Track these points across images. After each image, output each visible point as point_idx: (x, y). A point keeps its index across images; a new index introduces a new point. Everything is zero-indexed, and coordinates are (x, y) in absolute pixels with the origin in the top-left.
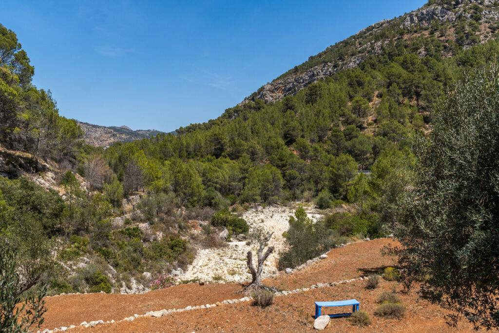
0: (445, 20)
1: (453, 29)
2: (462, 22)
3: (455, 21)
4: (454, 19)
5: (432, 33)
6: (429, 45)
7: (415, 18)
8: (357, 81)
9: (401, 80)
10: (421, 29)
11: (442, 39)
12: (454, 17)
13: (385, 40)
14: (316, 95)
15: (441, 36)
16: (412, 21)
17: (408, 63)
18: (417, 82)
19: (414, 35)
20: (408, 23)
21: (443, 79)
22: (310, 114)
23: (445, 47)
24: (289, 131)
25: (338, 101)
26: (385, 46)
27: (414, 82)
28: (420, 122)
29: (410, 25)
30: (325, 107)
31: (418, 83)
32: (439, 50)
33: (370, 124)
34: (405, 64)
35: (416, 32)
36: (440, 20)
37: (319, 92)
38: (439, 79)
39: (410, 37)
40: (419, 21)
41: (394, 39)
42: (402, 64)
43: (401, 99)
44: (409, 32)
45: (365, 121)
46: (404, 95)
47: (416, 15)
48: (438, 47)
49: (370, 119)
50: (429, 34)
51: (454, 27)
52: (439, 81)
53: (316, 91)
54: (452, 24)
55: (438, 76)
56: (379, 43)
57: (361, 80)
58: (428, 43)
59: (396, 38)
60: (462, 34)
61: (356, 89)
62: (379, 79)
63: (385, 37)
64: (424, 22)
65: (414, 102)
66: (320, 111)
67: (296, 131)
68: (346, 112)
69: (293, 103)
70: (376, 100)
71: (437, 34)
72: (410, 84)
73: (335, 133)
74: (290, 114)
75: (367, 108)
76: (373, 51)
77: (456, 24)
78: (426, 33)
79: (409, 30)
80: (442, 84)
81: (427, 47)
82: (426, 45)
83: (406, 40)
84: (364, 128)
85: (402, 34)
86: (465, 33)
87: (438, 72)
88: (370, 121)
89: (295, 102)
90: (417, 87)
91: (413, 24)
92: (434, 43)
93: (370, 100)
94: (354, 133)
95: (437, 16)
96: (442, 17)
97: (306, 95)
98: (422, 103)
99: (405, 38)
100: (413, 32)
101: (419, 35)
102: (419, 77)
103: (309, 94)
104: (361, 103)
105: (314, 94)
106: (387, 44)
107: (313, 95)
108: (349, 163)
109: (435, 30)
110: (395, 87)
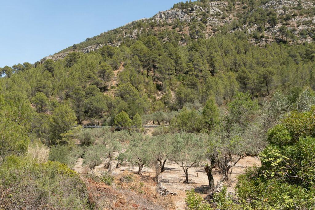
0: (183, 20)
1: (188, 27)
2: (195, 22)
3: (190, 22)
4: (189, 21)
5: (173, 28)
6: (171, 36)
7: (163, 16)
8: (108, 52)
9: (141, 55)
10: (167, 24)
11: (180, 33)
12: (190, 19)
13: (140, 29)
14: (74, 61)
15: (180, 31)
16: (161, 17)
17: (150, 43)
18: (154, 56)
19: (162, 28)
20: (158, 19)
21: (174, 57)
22: (63, 76)
23: (182, 39)
24: (39, 88)
25: (89, 66)
26: (140, 33)
27: (152, 57)
28: (153, 89)
29: (160, 20)
30: (77, 70)
31: (155, 58)
32: (177, 40)
33: (112, 88)
34: (148, 43)
35: (163, 26)
36: (180, 19)
37: (77, 59)
38: (171, 57)
39: (158, 29)
40: (166, 18)
41: (147, 29)
42: (146, 43)
43: (142, 70)
44: (158, 25)
45: (110, 84)
46: (144, 67)
47: (164, 14)
48: (177, 38)
49: (114, 83)
50: (172, 29)
51: (189, 26)
52: (171, 58)
53: (75, 58)
54: (188, 23)
55: (171, 54)
56: (136, 31)
57: (112, 51)
58: (170, 34)
59: (148, 29)
60: (194, 31)
61: (105, 57)
62: (126, 52)
63: (141, 27)
64: (169, 19)
65: (151, 73)
66: (72, 73)
67: (46, 88)
68: (92, 75)
69: (52, 66)
70: (121, 68)
71: (177, 29)
72: (148, 58)
73: (76, 91)
74: (47, 74)
75: (110, 73)
76: (131, 36)
77: (191, 24)
78: (170, 27)
79: (158, 24)
80: (173, 61)
81: (169, 37)
82: (169, 35)
83: (155, 31)
84: (108, 90)
85: (153, 26)
86: (196, 31)
87: (171, 52)
88: (114, 85)
89: (55, 65)
90: (154, 61)
91: (161, 20)
92: (174, 34)
93: (116, 68)
94: (94, 93)
95: (178, 16)
96: (182, 18)
97: (66, 61)
98: (157, 74)
99: (155, 29)
100: (161, 26)
101: (165, 28)
102: (156, 53)
103: (69, 61)
104: (105, 68)
105: (73, 60)
106: (141, 32)
107: (71, 61)
108: (68, 114)
109: (177, 26)
110: (136, 59)
